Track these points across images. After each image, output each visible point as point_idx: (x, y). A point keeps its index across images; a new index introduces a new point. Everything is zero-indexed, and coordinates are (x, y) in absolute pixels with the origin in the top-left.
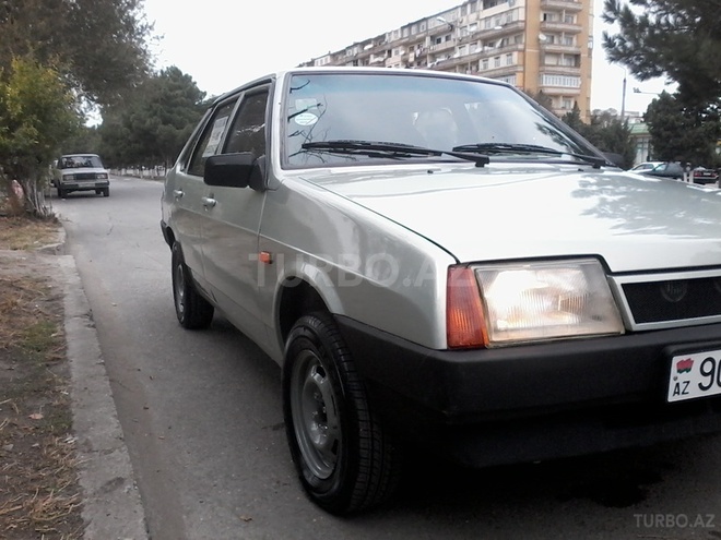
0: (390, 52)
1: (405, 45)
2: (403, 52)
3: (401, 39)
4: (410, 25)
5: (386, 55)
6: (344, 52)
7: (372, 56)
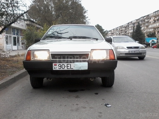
0: (150, 18)
1: (154, 16)
2: (154, 18)
3: (153, 15)
4: (156, 12)
5: (149, 19)
6: (139, 19)
7: (146, 20)
